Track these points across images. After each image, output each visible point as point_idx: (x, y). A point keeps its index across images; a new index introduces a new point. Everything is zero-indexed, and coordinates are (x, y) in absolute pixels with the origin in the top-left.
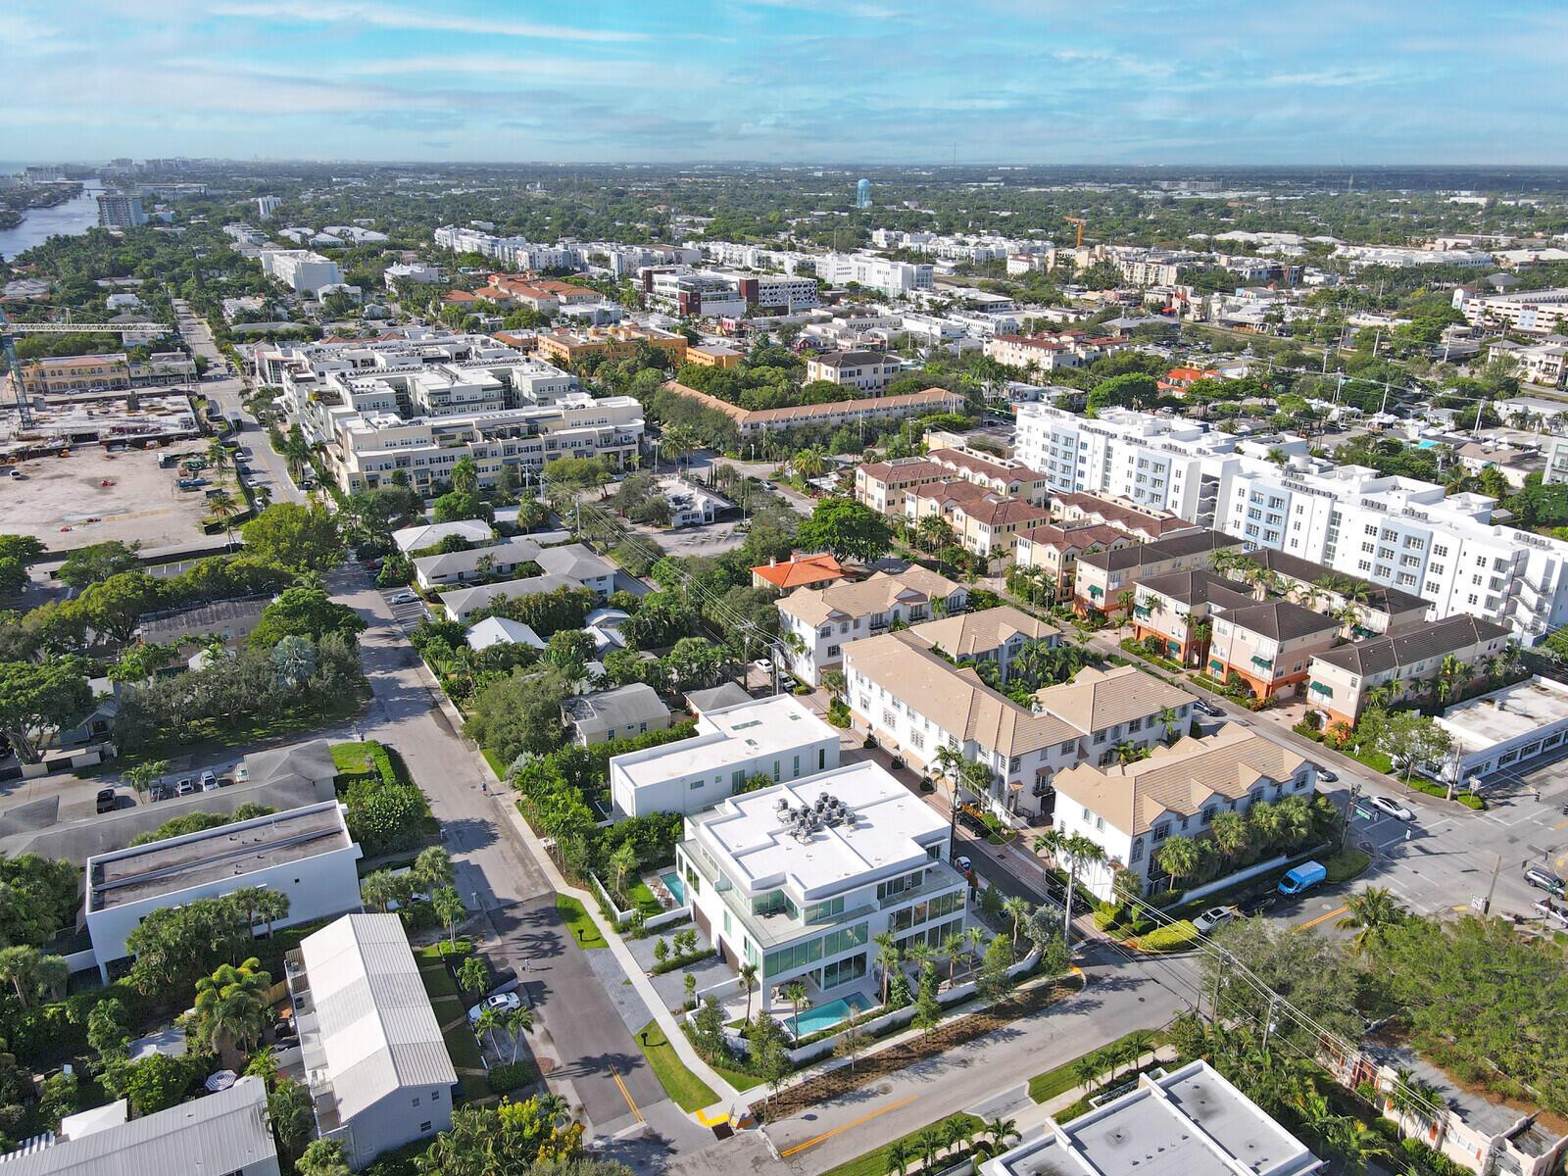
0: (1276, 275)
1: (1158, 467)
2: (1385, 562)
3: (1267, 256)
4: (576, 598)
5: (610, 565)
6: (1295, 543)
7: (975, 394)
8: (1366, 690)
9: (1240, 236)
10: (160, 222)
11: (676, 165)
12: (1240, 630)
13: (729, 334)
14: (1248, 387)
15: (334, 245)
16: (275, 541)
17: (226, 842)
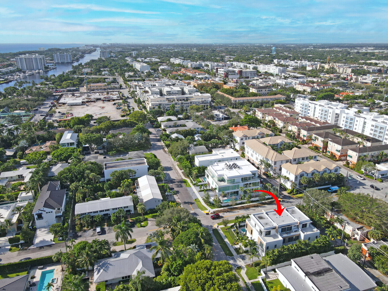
0: (380, 71)
3: (380, 66)
4: (192, 131)
5: (201, 126)
6: (355, 129)
7: (289, 96)
8: (359, 157)
10: (112, 57)
11: (229, 44)
12: (334, 144)
13: (235, 82)
14: (360, 97)
15: (148, 62)
16: (135, 117)
17: (126, 163)
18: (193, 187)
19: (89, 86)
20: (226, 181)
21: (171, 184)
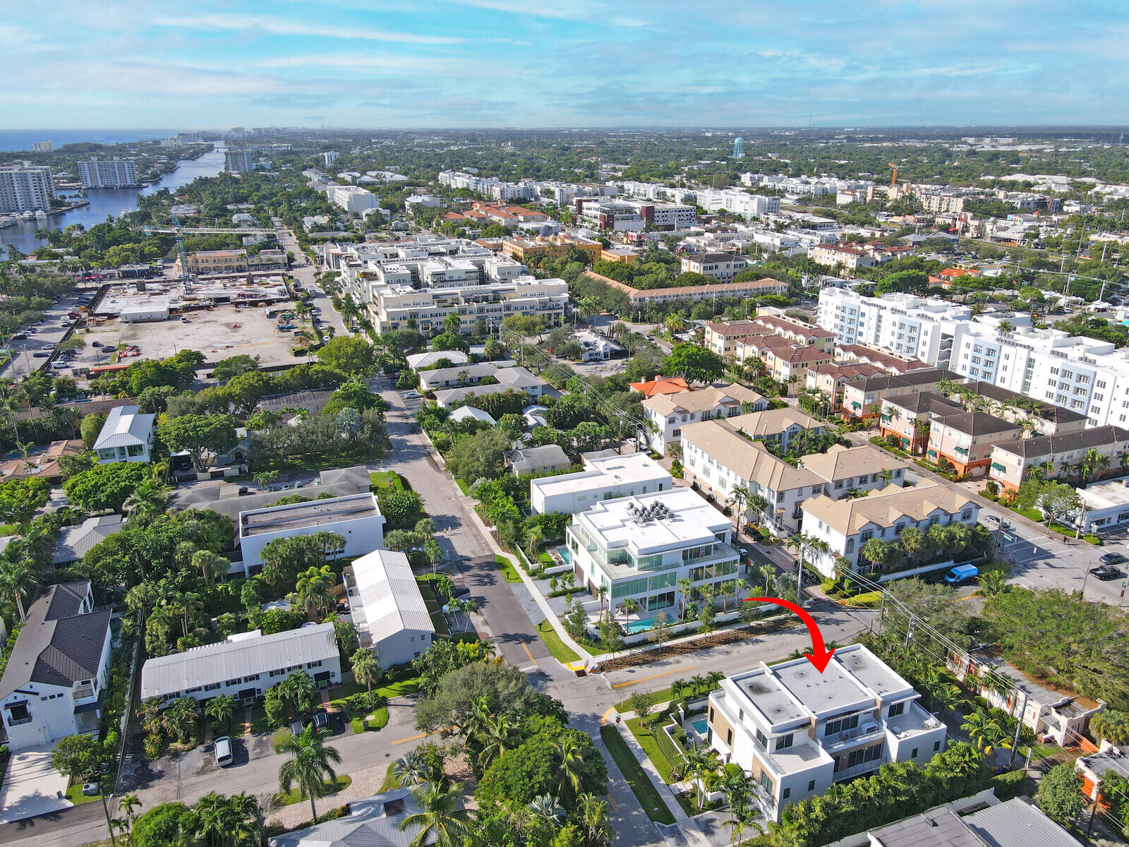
0: (1041, 205)
1: (912, 329)
2: (1063, 392)
3: (1039, 192)
4: (518, 397)
5: (542, 381)
6: (1003, 380)
7: (796, 283)
8: (1028, 468)
9: (1020, 178)
10: (263, 169)
11: (607, 129)
12: (948, 429)
13: (632, 243)
14: (998, 282)
15: (373, 184)
16: (338, 358)
17: (312, 510)
18: (528, 581)
19: (190, 259)
20: (636, 562)
21: (460, 576)
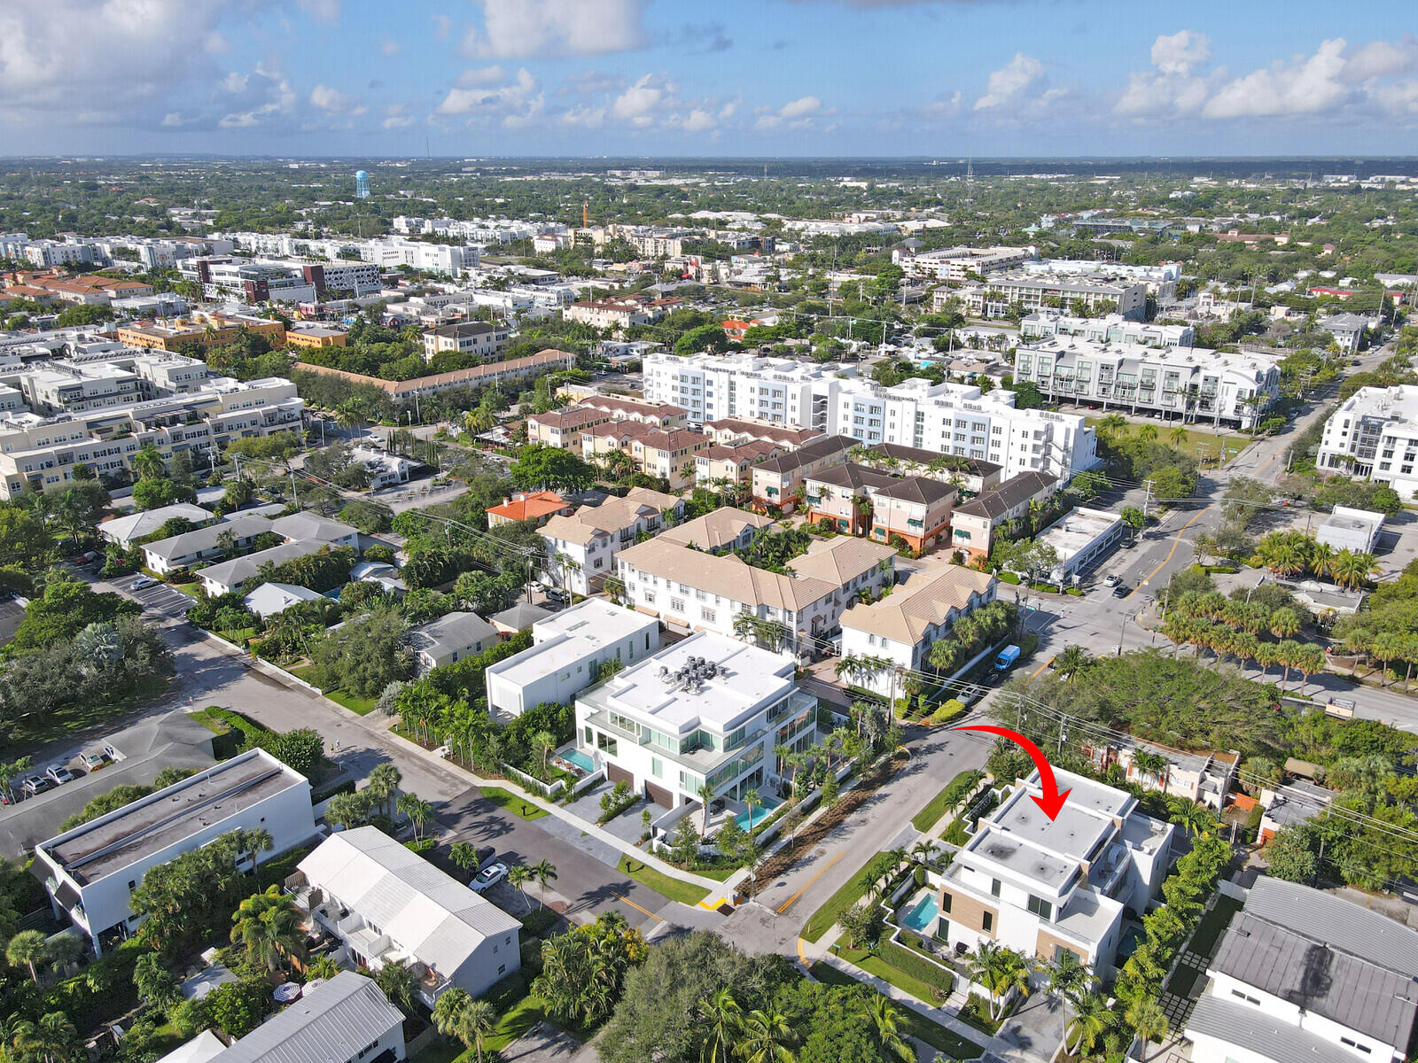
1: (775, 393)
2: (959, 443)
6: (892, 439)
7: (582, 352)
8: (994, 528)
12: (895, 501)
